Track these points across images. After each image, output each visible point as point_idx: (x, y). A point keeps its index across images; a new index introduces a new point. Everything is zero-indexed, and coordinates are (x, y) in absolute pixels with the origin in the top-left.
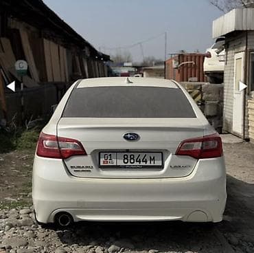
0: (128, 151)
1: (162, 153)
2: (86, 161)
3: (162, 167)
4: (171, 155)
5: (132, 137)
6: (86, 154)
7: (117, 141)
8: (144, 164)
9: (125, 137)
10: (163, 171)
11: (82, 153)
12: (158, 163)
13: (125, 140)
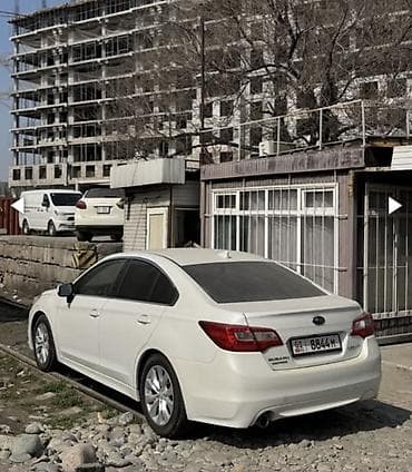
0: (315, 336)
1: (338, 335)
2: (282, 351)
3: (340, 350)
4: (347, 337)
5: (319, 321)
6: (282, 344)
7: (307, 327)
8: (327, 348)
9: (314, 321)
10: (343, 354)
11: (279, 343)
12: (338, 346)
13: (314, 325)
